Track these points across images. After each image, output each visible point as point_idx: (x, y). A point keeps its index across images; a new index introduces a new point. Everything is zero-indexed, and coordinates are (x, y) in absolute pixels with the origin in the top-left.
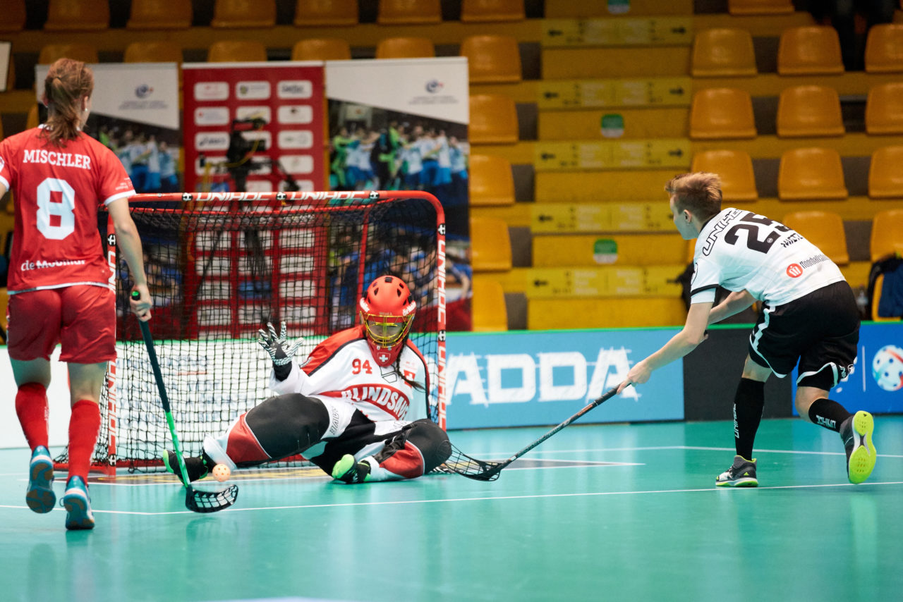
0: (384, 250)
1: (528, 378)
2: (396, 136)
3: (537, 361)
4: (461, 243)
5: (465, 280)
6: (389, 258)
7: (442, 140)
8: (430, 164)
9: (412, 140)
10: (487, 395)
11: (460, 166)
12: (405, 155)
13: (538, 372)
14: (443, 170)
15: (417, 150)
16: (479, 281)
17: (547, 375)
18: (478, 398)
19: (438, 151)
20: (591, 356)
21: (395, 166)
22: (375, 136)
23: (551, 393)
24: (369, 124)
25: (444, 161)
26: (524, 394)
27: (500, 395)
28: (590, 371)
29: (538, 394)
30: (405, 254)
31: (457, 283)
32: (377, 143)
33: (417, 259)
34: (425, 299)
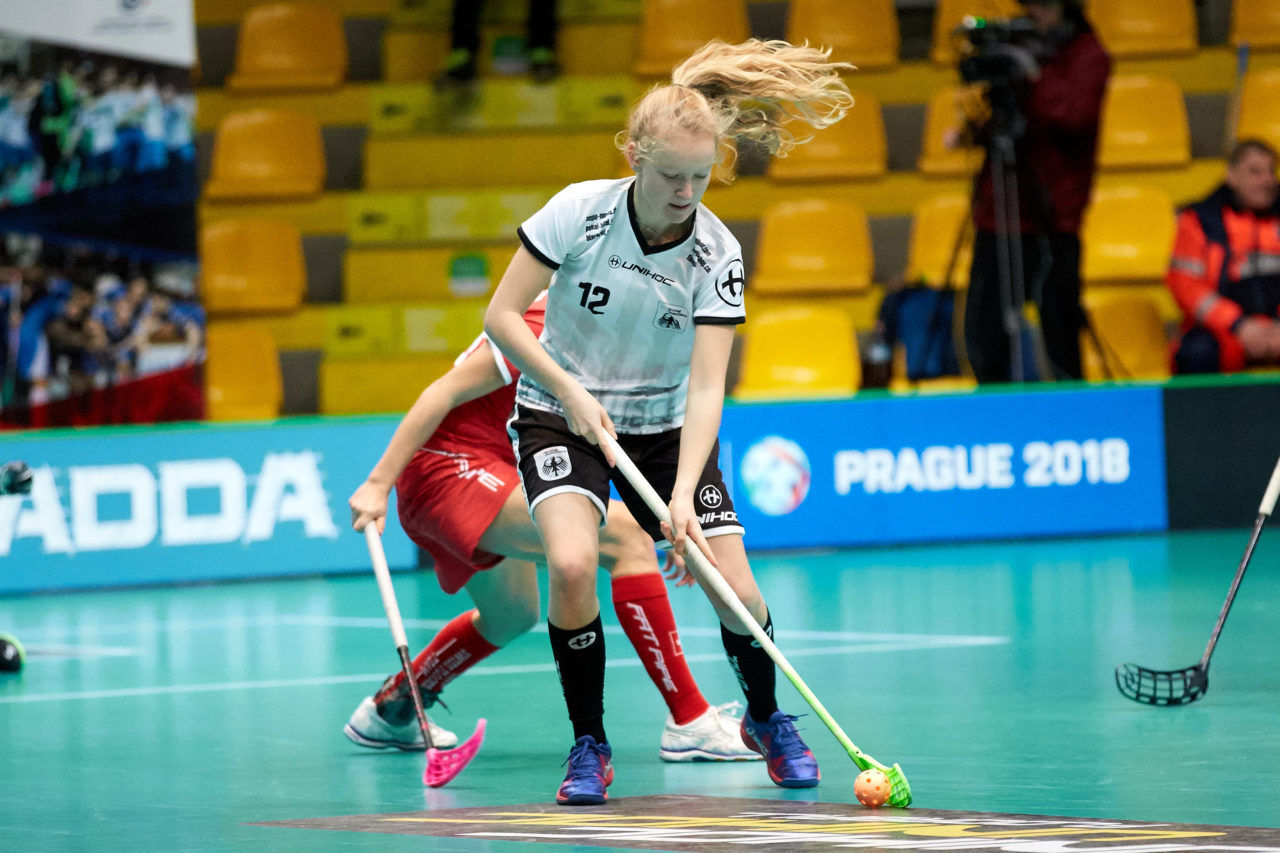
0: (55, 283)
1: (143, 505)
2: (70, 86)
3: (157, 476)
4: (186, 268)
5: (193, 333)
6: (62, 296)
7: (149, 93)
8: (130, 134)
9: (98, 92)
10: (71, 536)
11: (181, 136)
12: (87, 119)
13: (159, 497)
14: (152, 145)
15: (108, 111)
16: (219, 333)
17: (174, 500)
18: (56, 541)
19: (143, 112)
20: (252, 467)
21: (70, 139)
22: (34, 88)
23: (182, 530)
24: (24, 66)
25: (154, 128)
26: (135, 533)
27: (94, 535)
28: (250, 493)
29: (159, 532)
30: (89, 287)
31: (180, 336)
32: (39, 101)
33: (111, 297)
34: (123, 362)
